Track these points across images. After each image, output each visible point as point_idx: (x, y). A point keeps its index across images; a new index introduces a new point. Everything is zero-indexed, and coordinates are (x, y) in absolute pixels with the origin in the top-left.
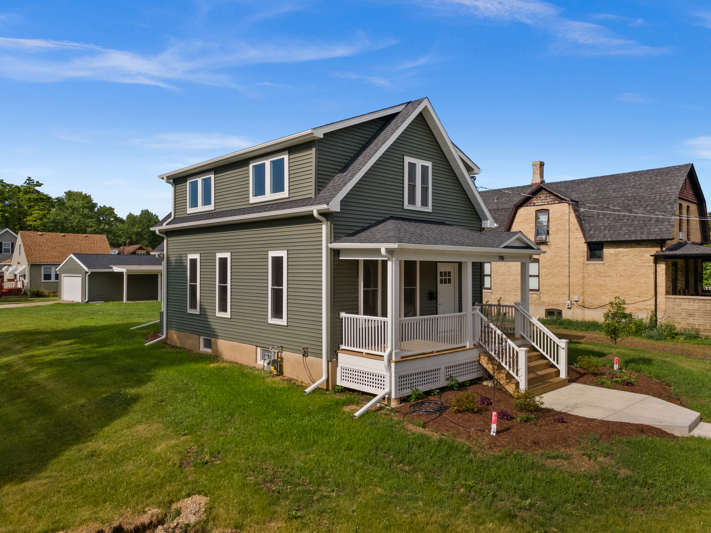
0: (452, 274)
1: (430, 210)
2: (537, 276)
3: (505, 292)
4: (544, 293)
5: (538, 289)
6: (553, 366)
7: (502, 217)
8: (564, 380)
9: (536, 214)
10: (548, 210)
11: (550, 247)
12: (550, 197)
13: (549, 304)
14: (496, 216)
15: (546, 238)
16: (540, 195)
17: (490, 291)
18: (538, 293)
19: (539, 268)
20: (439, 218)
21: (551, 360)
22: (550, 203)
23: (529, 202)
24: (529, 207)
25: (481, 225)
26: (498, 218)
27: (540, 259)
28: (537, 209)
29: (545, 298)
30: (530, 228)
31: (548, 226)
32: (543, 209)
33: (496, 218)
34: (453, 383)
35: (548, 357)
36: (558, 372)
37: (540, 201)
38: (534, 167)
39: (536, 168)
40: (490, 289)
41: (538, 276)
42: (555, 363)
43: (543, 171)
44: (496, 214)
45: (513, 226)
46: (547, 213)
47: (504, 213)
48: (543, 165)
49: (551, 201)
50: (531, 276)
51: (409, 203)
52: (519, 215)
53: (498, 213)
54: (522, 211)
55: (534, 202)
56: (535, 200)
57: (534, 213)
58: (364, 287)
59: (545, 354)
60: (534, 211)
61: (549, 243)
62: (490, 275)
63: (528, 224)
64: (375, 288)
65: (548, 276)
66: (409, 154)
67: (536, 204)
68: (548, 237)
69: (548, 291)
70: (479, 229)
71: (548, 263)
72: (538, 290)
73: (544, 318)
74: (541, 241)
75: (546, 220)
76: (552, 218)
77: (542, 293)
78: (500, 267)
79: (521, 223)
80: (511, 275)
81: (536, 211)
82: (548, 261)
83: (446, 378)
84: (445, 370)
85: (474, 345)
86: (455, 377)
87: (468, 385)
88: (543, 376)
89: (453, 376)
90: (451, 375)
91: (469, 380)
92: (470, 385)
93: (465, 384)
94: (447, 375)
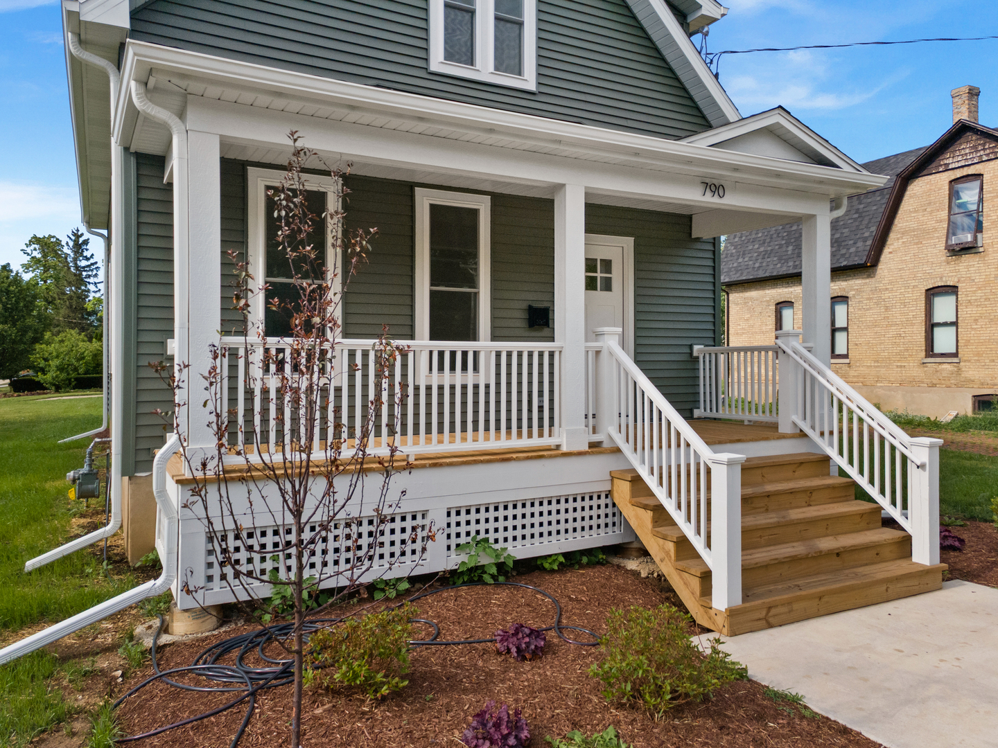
0: (616, 268)
1: (531, 86)
2: (952, 324)
3: (878, 361)
4: (969, 361)
5: (954, 351)
6: (890, 523)
7: (875, 208)
8: (926, 572)
9: (951, 189)
10: (979, 176)
11: (984, 257)
12: (984, 145)
13: (982, 384)
14: (862, 206)
15: (975, 238)
16: (961, 144)
17: (847, 361)
18: (955, 360)
19: (957, 306)
21: (884, 502)
22: (985, 158)
23: (934, 165)
24: (933, 176)
26: (865, 209)
27: (959, 285)
28: (953, 178)
29: (971, 371)
30: (937, 221)
31: (979, 212)
32: (968, 176)
33: (861, 211)
34: (485, 560)
35: (873, 492)
36: (905, 544)
37: (960, 158)
38: (956, 100)
39: (960, 102)
40: (846, 356)
41: (955, 324)
42: (895, 513)
43: (976, 106)
44: (860, 203)
45: (896, 221)
46: (978, 183)
47: (879, 198)
48: (978, 94)
49: (987, 155)
50: (939, 325)
51: (449, 56)
52: (911, 197)
53: (865, 201)
54: (917, 188)
55: (946, 162)
56: (949, 159)
57: (947, 187)
59: (863, 482)
60: (948, 182)
61: (981, 249)
62: (845, 329)
63: (932, 212)
65: (981, 322)
67: (950, 167)
68: (979, 235)
69: (978, 354)
71: (979, 293)
72: (956, 355)
73: (970, 413)
74: (962, 246)
75: (976, 198)
76: (990, 192)
77: (965, 361)
78: (868, 309)
79: (916, 211)
80: (891, 326)
81: (951, 182)
82: (979, 288)
83: (458, 545)
84: (454, 519)
85: (593, 445)
86: (501, 540)
87: (556, 568)
88: (838, 555)
89: (492, 536)
90: (482, 535)
91: (565, 555)
92: (563, 568)
93: (547, 565)
94: (463, 535)
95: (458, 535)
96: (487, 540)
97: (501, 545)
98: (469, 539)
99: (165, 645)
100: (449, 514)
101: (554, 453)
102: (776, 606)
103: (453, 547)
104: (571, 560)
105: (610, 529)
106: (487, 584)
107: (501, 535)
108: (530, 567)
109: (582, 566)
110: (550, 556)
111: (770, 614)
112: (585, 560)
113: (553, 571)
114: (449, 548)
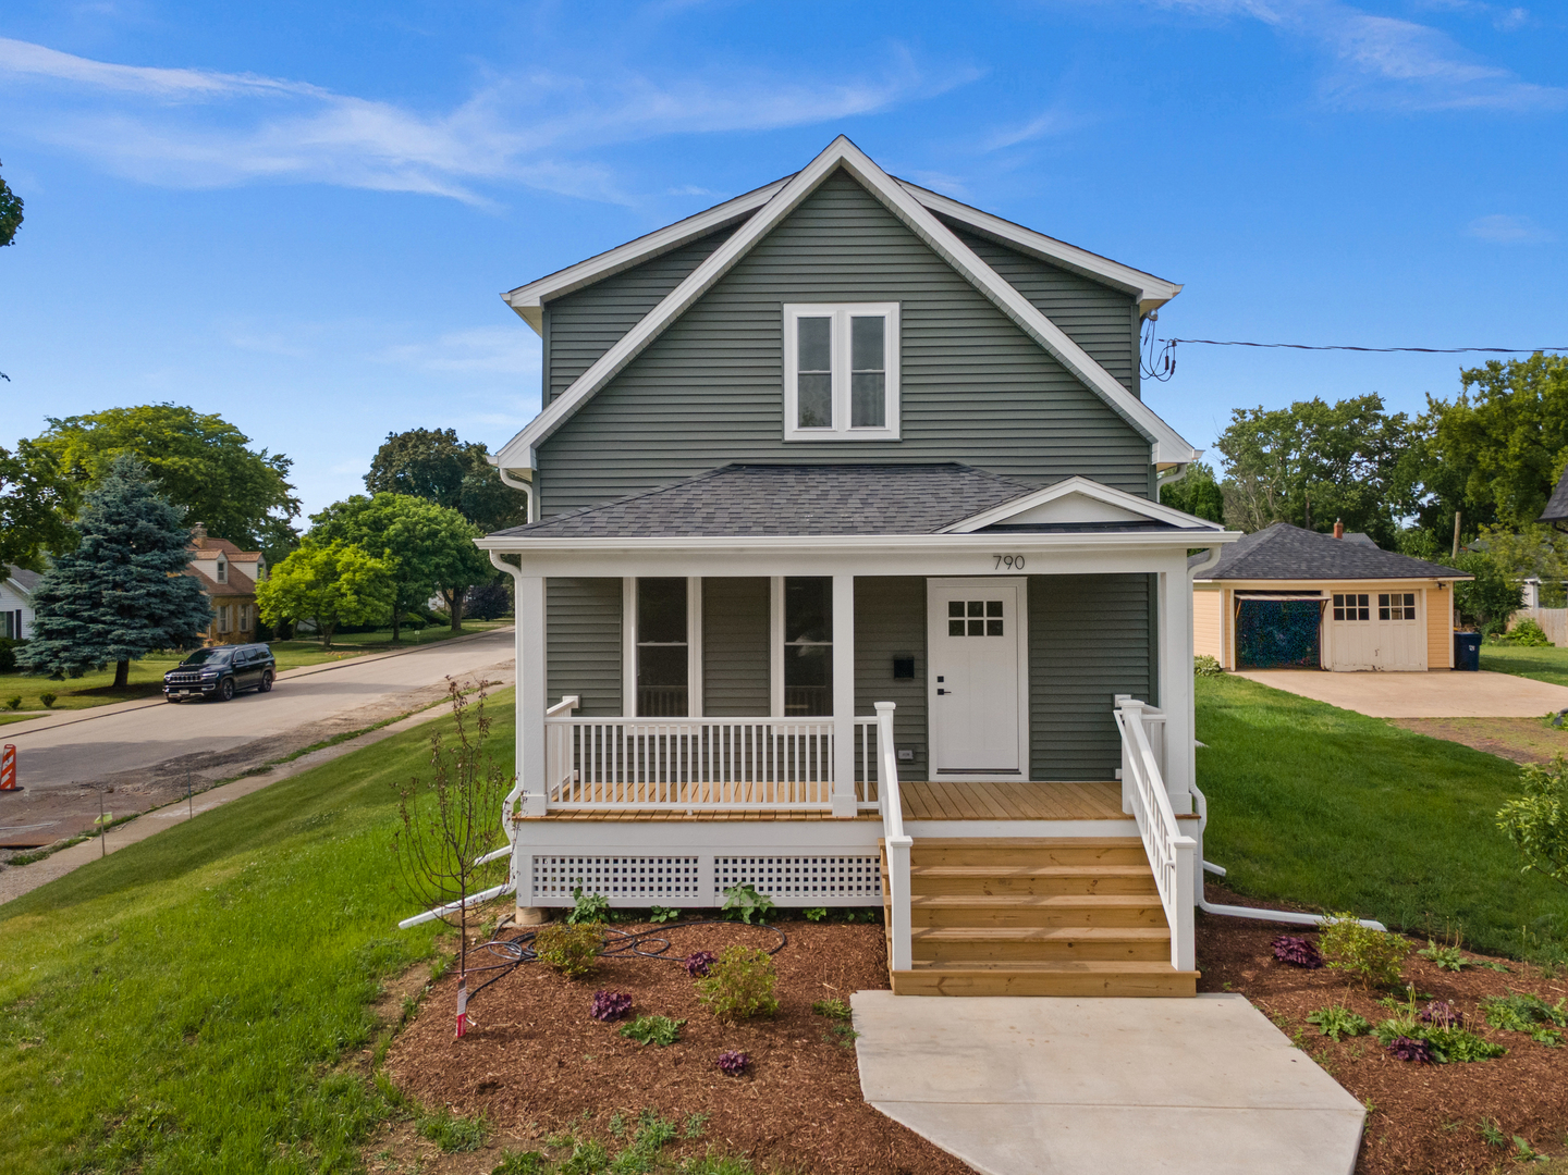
0: (1010, 610)
1: (895, 435)
20: (920, 453)
25: (1149, 456)
34: (748, 903)
58: (641, 637)
64: (681, 642)
66: (794, 297)
70: (1141, 470)
83: (725, 888)
84: (721, 866)
85: (860, 812)
86: (766, 889)
87: (817, 919)
88: (1070, 945)
89: (757, 884)
90: (748, 882)
91: (828, 909)
92: (824, 921)
93: (809, 916)
94: (730, 880)
95: (726, 880)
96: (752, 887)
97: (765, 892)
98: (735, 884)
99: (506, 929)
100: (717, 862)
101: (823, 817)
102: (952, 978)
103: (721, 889)
104: (836, 915)
105: (872, 892)
106: (745, 924)
107: (765, 884)
108: (797, 915)
109: (847, 922)
110: (815, 908)
111: (944, 983)
112: (852, 917)
113: (814, 922)
114: (717, 889)
